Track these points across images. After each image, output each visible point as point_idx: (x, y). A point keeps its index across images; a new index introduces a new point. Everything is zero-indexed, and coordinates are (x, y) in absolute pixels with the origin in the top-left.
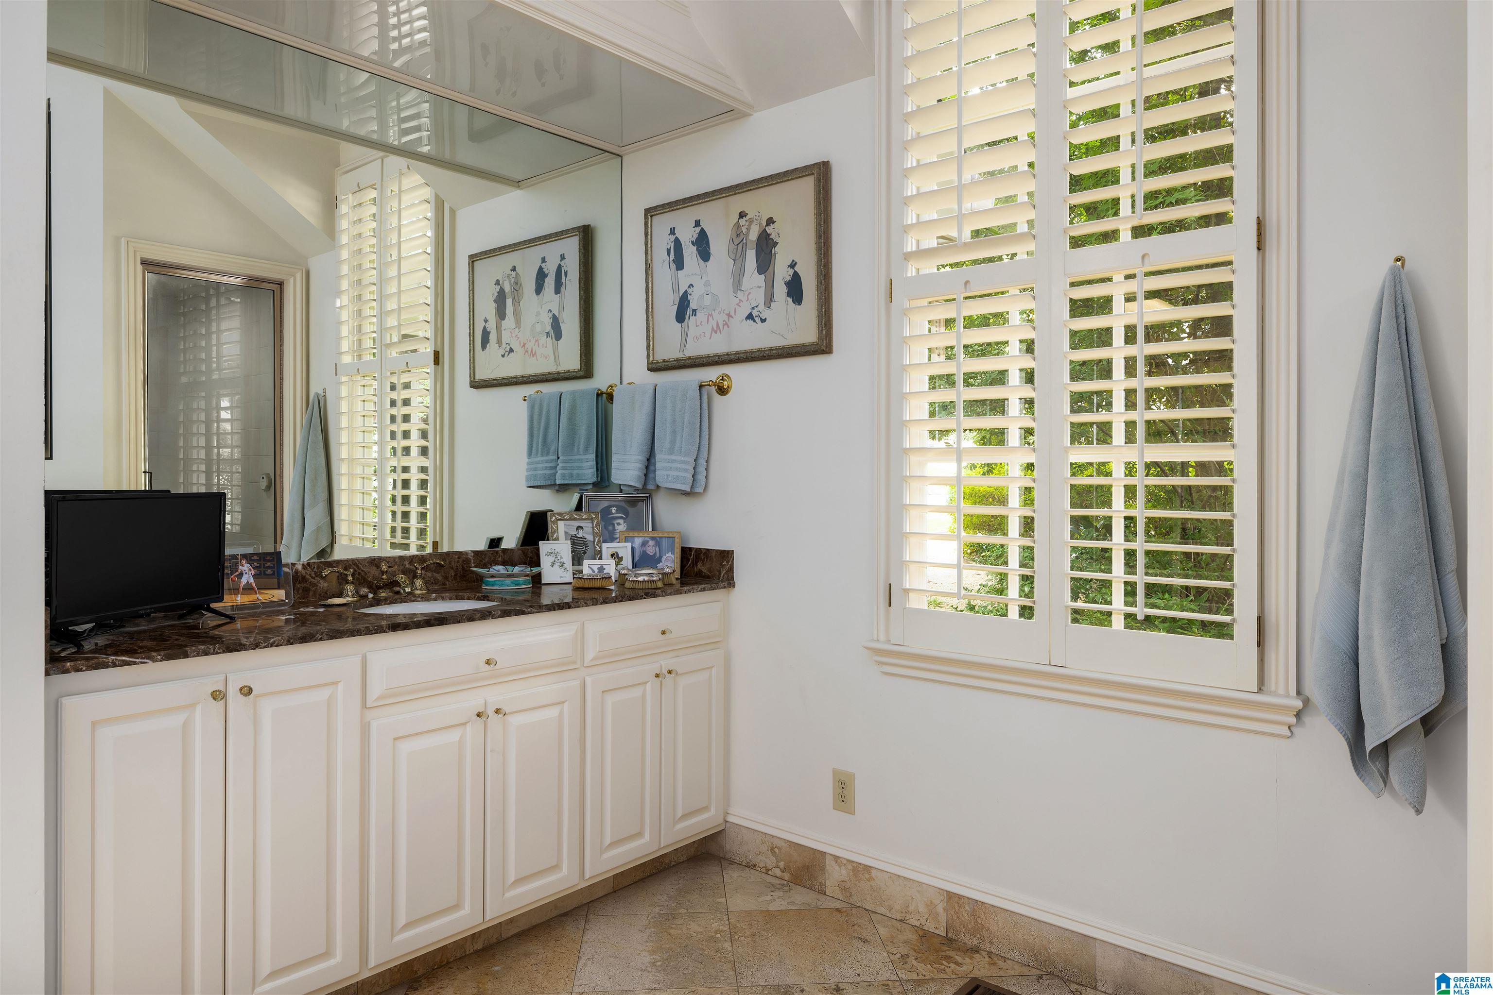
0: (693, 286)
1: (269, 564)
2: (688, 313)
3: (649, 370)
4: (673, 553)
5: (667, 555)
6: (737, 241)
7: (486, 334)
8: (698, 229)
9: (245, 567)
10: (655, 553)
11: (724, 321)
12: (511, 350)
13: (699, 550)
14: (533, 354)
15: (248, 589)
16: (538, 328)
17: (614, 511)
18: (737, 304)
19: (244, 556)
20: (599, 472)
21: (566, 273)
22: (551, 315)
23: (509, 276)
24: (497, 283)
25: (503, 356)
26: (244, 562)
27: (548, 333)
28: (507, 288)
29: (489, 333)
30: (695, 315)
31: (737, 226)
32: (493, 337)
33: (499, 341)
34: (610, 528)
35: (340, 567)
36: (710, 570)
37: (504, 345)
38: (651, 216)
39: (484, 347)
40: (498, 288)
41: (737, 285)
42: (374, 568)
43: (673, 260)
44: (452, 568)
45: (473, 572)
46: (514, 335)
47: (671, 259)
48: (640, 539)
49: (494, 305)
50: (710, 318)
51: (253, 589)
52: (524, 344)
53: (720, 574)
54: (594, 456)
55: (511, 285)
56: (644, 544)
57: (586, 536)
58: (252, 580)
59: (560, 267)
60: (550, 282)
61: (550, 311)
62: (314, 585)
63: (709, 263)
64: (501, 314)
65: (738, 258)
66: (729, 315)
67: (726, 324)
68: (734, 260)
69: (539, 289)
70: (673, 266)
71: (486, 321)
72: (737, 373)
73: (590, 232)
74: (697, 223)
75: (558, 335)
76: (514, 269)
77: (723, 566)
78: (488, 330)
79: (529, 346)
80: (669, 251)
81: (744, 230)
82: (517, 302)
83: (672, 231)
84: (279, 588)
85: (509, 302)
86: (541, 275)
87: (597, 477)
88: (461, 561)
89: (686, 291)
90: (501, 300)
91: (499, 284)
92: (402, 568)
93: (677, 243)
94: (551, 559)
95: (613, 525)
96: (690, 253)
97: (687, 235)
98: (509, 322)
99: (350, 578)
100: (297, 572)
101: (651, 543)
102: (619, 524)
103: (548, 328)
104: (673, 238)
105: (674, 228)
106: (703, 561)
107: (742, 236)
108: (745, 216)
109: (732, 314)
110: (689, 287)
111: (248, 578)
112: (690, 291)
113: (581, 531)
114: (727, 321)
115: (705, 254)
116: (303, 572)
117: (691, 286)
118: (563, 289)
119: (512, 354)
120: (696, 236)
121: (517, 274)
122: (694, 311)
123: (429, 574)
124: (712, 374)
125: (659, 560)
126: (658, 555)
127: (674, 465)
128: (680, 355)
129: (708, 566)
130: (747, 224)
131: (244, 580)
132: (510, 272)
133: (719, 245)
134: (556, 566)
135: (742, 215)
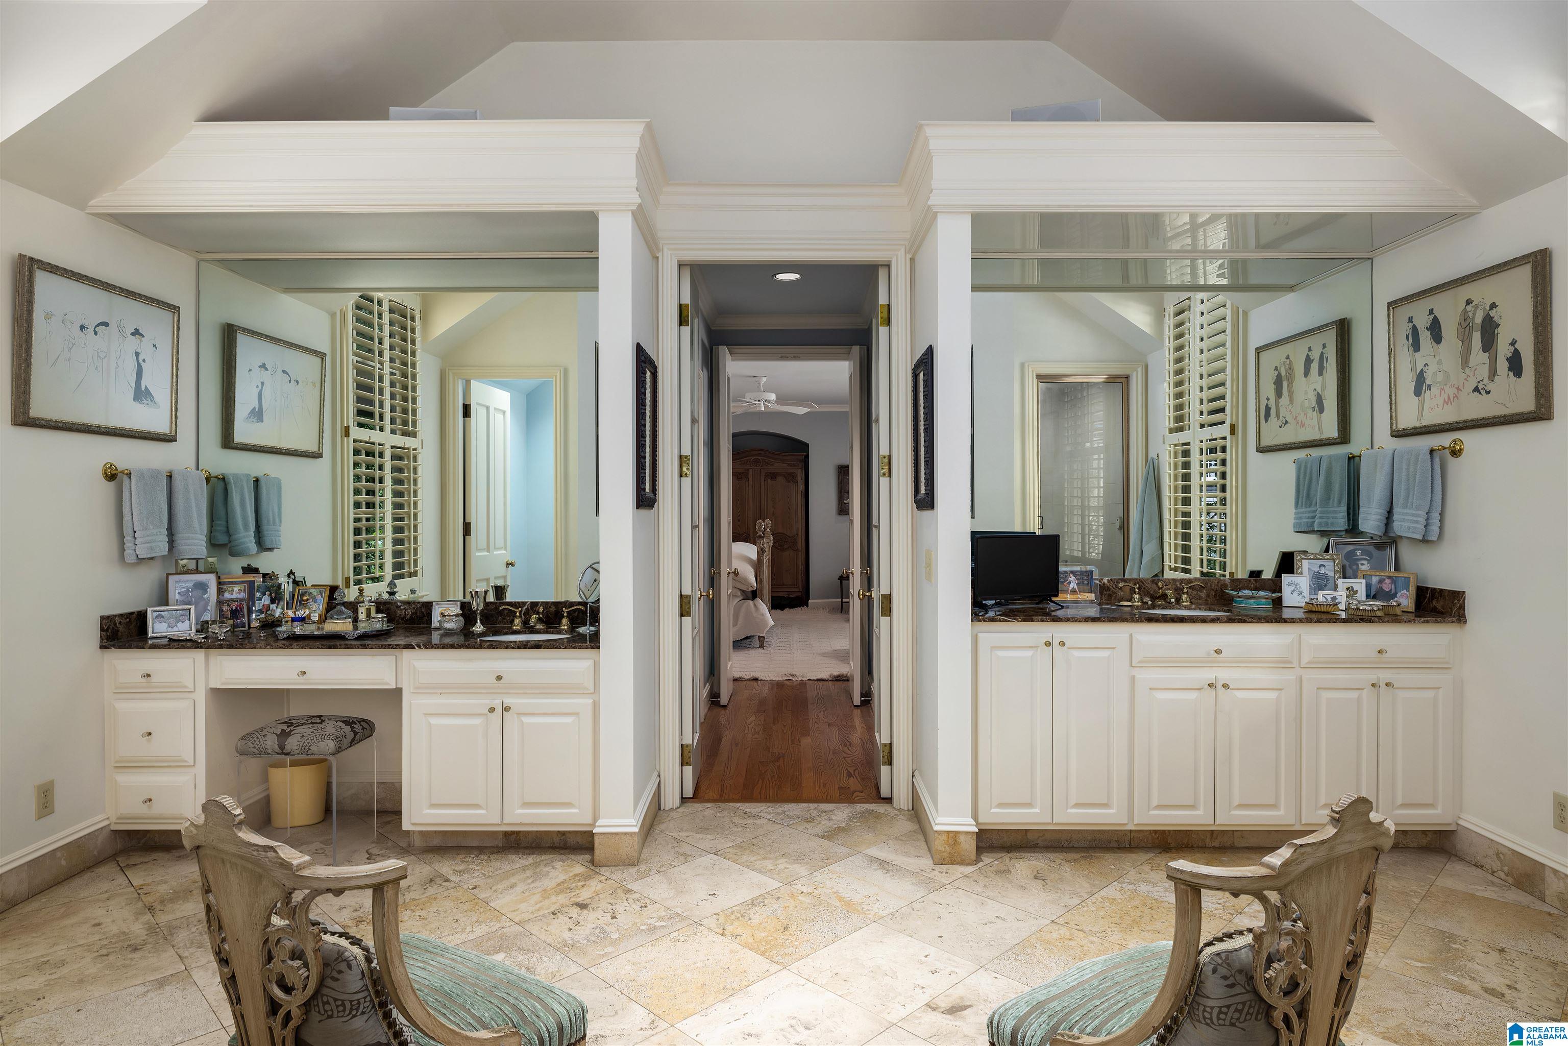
0: (1428, 365)
1: (1085, 578)
2: (1424, 388)
3: (1392, 436)
4: (1408, 591)
5: (1402, 592)
6: (1464, 325)
7: (1268, 409)
8: (1431, 317)
9: (1072, 578)
10: (1391, 590)
11: (1454, 394)
12: (1287, 422)
13: (1434, 590)
14: (1303, 425)
15: (1074, 591)
16: (1306, 404)
17: (1358, 554)
18: (1465, 379)
19: (1072, 572)
20: (1351, 522)
21: (1327, 359)
22: (1316, 393)
23: (1284, 362)
24: (1276, 369)
25: (1280, 427)
26: (1071, 575)
27: (1314, 408)
28: (1283, 373)
29: (1270, 409)
30: (1430, 389)
31: (1465, 311)
32: (1273, 412)
33: (1278, 416)
34: (1355, 567)
35: (1132, 583)
36: (1443, 607)
37: (1281, 418)
38: (1393, 308)
39: (1266, 420)
40: (1276, 373)
41: (1465, 362)
42: (1155, 585)
43: (1411, 344)
44: (1213, 590)
45: (1228, 594)
46: (1288, 410)
47: (1410, 343)
48: (1378, 577)
49: (1274, 386)
50: (1443, 392)
51: (1076, 591)
52: (1296, 417)
53: (1452, 611)
54: (1345, 508)
55: (1286, 370)
56: (1381, 581)
57: (1327, 572)
58: (1076, 587)
59: (1322, 354)
60: (1315, 366)
61: (1315, 390)
62: (1115, 593)
63: (1441, 345)
64: (1279, 394)
65: (1465, 339)
66: (1458, 389)
67: (1456, 396)
68: (1462, 342)
69: (1307, 373)
70: (1411, 349)
71: (1268, 399)
72: (1468, 438)
73: (1346, 323)
74: (1431, 312)
75: (1321, 409)
76: (1288, 357)
77: (1454, 605)
78: (1270, 406)
79: (1300, 418)
80: (1407, 337)
81: (1471, 315)
82: (1290, 384)
83: (1410, 320)
84: (1091, 592)
85: (1285, 384)
86: (1308, 361)
87: (1349, 525)
88: (1219, 585)
89: (1422, 370)
90: (1278, 382)
91: (1277, 370)
92: (1174, 586)
93: (1415, 329)
94: (1292, 588)
95: (1358, 565)
96: (1425, 337)
97: (1422, 322)
98: (1285, 400)
99: (1137, 590)
100: (1104, 584)
101: (1387, 581)
102: (1362, 564)
103: (1314, 404)
104: (1411, 325)
105: (1412, 317)
106: (1438, 599)
107: (1469, 320)
108: (1471, 303)
109: (1461, 387)
110: (1425, 366)
111: (1073, 585)
112: (1425, 369)
113: (1323, 569)
114: (1456, 393)
115: (1437, 337)
116: (1108, 584)
117: (1426, 365)
118: (1324, 371)
119: (1287, 425)
120: (1430, 322)
121: (1290, 361)
122: (1429, 386)
123: (1195, 592)
124: (1445, 440)
125: (1395, 595)
126: (1393, 591)
127: (1406, 518)
128: (1417, 424)
129: (1442, 603)
130: (1473, 309)
131: (1071, 586)
132: (1285, 360)
133: (1449, 330)
134: (1295, 594)
135: (1469, 302)
